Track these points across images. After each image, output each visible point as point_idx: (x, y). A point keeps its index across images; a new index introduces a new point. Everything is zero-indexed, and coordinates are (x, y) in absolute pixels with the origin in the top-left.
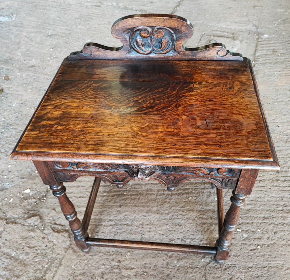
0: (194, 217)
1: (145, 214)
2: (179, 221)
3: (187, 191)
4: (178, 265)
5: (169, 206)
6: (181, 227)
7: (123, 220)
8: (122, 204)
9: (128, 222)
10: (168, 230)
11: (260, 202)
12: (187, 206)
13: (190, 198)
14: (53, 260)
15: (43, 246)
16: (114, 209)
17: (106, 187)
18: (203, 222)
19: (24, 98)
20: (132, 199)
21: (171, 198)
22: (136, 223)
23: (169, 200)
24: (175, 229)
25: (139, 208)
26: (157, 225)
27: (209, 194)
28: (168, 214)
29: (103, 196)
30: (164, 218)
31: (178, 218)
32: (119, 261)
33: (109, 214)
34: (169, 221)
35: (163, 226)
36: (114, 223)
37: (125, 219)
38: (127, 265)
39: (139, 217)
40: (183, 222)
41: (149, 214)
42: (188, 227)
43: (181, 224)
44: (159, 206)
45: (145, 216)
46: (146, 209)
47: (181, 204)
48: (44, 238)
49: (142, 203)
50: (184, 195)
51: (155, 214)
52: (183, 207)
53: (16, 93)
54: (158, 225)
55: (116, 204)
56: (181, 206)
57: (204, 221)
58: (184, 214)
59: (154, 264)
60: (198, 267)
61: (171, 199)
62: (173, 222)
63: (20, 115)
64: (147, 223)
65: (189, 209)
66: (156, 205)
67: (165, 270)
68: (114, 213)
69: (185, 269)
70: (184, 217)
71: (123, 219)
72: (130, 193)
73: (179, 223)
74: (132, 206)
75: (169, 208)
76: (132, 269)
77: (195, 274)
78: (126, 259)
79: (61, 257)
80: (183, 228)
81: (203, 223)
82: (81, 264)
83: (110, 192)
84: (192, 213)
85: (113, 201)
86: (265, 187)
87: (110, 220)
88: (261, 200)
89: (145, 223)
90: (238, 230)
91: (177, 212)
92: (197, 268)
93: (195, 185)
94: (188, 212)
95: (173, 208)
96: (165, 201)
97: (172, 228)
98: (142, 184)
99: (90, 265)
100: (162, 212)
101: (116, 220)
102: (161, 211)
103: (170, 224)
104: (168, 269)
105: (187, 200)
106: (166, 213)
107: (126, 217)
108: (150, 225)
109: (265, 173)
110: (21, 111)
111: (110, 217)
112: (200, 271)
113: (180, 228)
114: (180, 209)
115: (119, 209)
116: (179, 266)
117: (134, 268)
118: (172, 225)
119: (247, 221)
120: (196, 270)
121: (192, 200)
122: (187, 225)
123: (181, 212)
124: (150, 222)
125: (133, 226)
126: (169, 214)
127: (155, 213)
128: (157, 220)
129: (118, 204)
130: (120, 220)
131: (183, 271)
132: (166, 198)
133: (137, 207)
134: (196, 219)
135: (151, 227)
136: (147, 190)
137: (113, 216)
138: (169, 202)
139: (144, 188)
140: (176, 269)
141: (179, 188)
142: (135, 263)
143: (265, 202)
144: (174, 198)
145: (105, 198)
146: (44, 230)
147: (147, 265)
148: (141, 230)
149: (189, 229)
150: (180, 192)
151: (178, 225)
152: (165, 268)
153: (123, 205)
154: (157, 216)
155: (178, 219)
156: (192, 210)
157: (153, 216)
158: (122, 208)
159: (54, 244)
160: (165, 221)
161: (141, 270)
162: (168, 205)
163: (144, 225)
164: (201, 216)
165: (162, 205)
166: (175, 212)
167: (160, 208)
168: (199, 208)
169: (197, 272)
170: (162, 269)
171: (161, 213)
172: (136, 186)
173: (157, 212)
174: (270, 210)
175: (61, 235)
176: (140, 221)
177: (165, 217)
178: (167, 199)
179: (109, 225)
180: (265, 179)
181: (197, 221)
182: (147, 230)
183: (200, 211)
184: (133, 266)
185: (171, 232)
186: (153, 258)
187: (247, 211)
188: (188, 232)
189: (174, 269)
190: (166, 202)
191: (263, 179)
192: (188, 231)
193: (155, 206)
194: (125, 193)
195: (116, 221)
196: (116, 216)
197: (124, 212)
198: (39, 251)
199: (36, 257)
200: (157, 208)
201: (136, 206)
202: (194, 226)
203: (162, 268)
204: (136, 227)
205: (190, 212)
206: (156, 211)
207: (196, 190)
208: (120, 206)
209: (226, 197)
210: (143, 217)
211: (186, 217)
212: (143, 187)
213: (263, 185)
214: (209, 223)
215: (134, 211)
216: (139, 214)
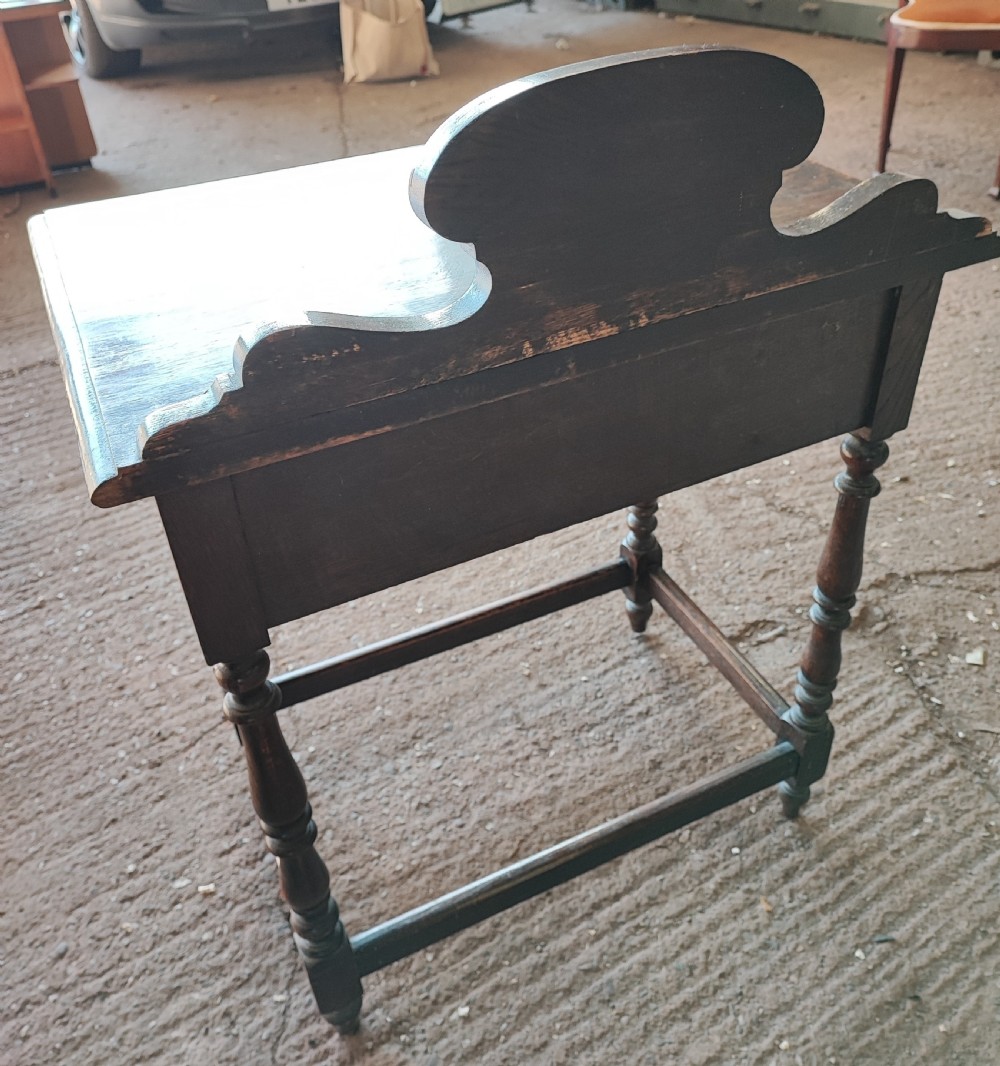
0: (383, 857)
1: (559, 782)
4: (378, 708)
5: (492, 850)
6: (414, 804)
7: (609, 733)
9: (591, 734)
12: (428, 882)
18: (348, 855)
24: (434, 789)
25: (591, 791)
28: (482, 823)
31: (442, 827)
34: (464, 803)
36: (628, 713)
37: (608, 738)
39: (569, 764)
40: (417, 822)
42: (392, 814)
43: (419, 812)
51: (524, 800)
52: (441, 871)
54: (492, 773)
55: (677, 763)
58: (427, 850)
59: (444, 684)
62: (450, 807)
64: (532, 761)
65: (414, 877)
68: (655, 737)
71: (612, 736)
73: (428, 814)
75: (492, 844)
77: (322, 712)
80: (407, 805)
81: (344, 852)
84: (399, 867)
89: (538, 759)
91: (454, 841)
92: (323, 727)
93: (438, 995)
94: (414, 863)
97: (445, 787)
100: (506, 820)
102: (514, 820)
103: (457, 793)
106: (490, 820)
107: (610, 746)
108: (517, 760)
114: (451, 861)
116: (374, 708)
118: (448, 793)
122: (399, 820)
123: (440, 848)
124: (525, 769)
125: (570, 734)
126: (480, 822)
128: (508, 786)
129: (667, 766)
133: (603, 790)
135: (511, 759)
137: (650, 728)
140: (379, 701)
141: (497, 940)
142: (496, 665)
149: (386, 811)
151: (427, 805)
154: (514, 797)
155: (439, 823)
158: (647, 761)
163: (535, 753)
165: (522, 841)
167: (520, 829)
171: (509, 814)
173: (521, 809)
175: (735, 625)
177: (484, 806)
179: (638, 702)
185: (440, 776)
186: (456, 695)
188: (385, 800)
193: (543, 823)
195: (630, 720)
197: (628, 753)
200: (534, 823)
202: (373, 827)
205: (406, 870)
206: (529, 813)
207: (419, 971)
208: (656, 765)
209: (282, 1008)
215: (598, 773)
216: (576, 771)
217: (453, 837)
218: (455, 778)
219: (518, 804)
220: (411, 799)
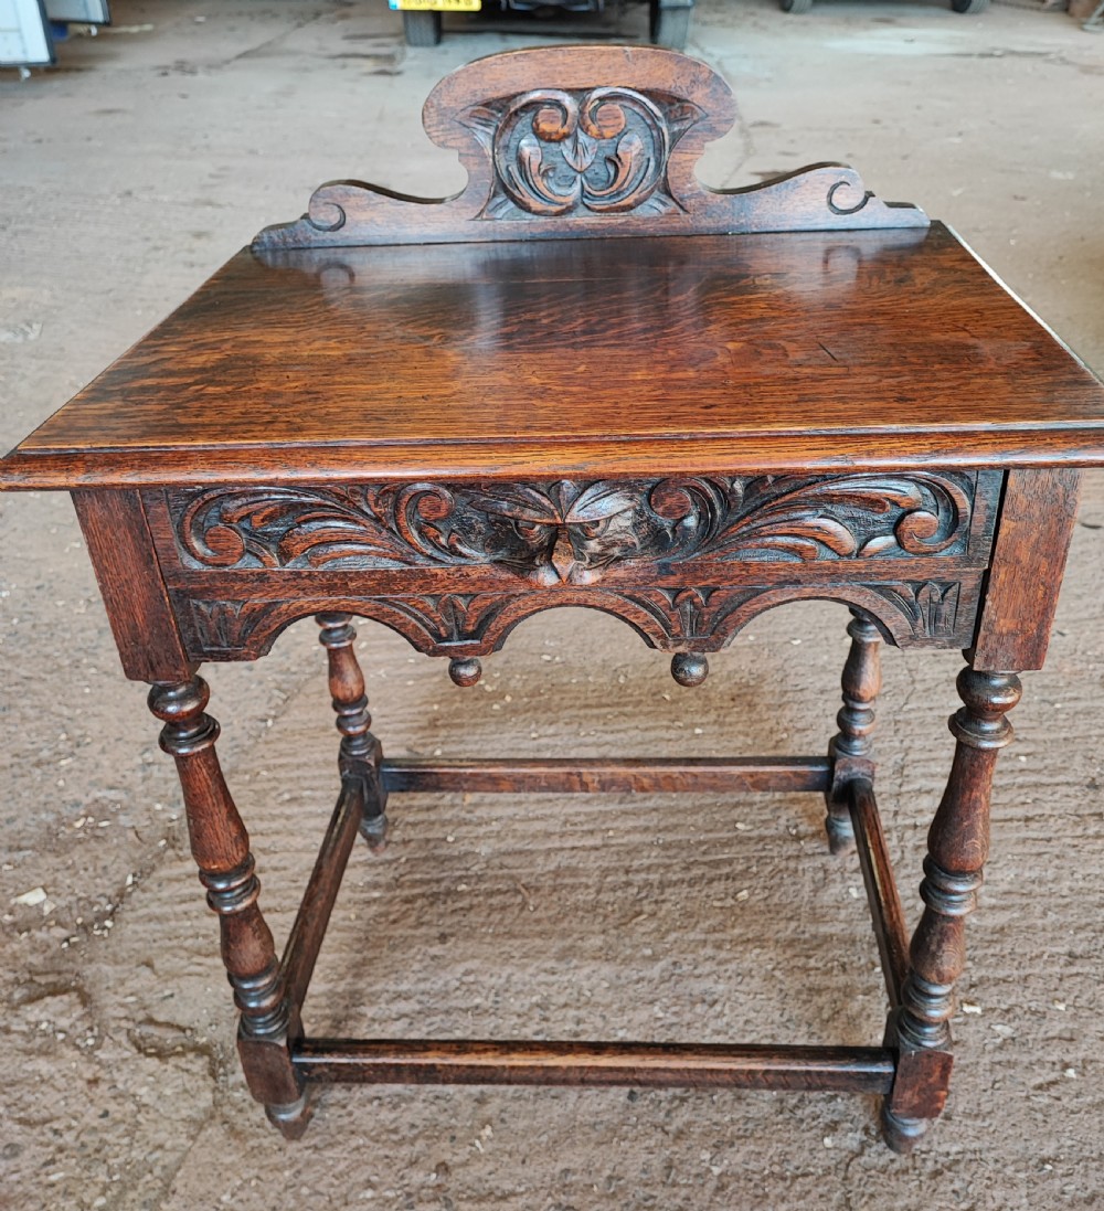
0: (770, 967)
1: (550, 964)
2: (707, 984)
3: (726, 870)
4: (716, 1170)
5: (657, 930)
6: (718, 1008)
7: (458, 993)
8: (448, 931)
9: (478, 1001)
10: (659, 1024)
11: (1043, 896)
12: (733, 927)
13: (744, 894)
14: (133, 1174)
15: (91, 1117)
16: (415, 950)
17: (381, 869)
18: (808, 985)
19: (51, 570)
20: (492, 909)
21: (663, 897)
22: (516, 1004)
23: (653, 906)
24: (688, 1017)
25: (525, 941)
26: (608, 1006)
27: (821, 875)
28: (654, 958)
29: (368, 903)
30: (635, 978)
31: (697, 972)
32: (442, 1168)
33: (393, 971)
34: (662, 986)
35: (634, 1009)
36: (418, 1007)
37: (464, 988)
38: (480, 1180)
39: (527, 978)
40: (721, 988)
41: (572, 965)
42: (745, 1008)
43: (716, 997)
44: (613, 932)
45: (554, 973)
46: (557, 945)
47: (707, 918)
48: (94, 1082)
49: (538, 921)
50: (715, 884)
51: (598, 962)
52: (715, 931)
53: (19, 555)
54: (615, 1006)
55: (423, 930)
56: (705, 925)
57: (816, 980)
58: (723, 955)
59: (607, 1172)
60: (812, 1174)
61: (663, 901)
62: (679, 990)
63: (28, 625)
64: (562, 1000)
65: (745, 938)
66: (597, 928)
67: (659, 1192)
68: (416, 966)
69: (752, 1184)
70: (723, 968)
71: (457, 989)
72: (483, 886)
73: (705, 992)
74: (495, 935)
75: (655, 934)
76: (504, 1198)
77: (801, 1204)
78: (476, 1156)
79: (170, 1158)
80: (727, 1011)
81: (810, 990)
82: (265, 1187)
83: (397, 883)
84: (758, 951)
85: (412, 920)
86: (1053, 843)
87: (399, 996)
88: (1043, 890)
89: (554, 1000)
90: (967, 1009)
91: (693, 952)
92: (805, 1175)
93: (757, 843)
94: (740, 948)
95: (672, 937)
96: (637, 908)
97: (675, 1013)
98: (531, 852)
99: (305, 1191)
100: (628, 952)
101: (423, 993)
102: (620, 948)
103: (664, 1000)
104: (675, 1190)
105: (730, 902)
106: (644, 958)
107: (471, 978)
108: (578, 1008)
109: (1040, 790)
110: (31, 613)
111: (398, 981)
112: (822, 1189)
113: (712, 1012)
114: (703, 937)
115: (437, 950)
116: (721, 1175)
117: (513, 1194)
118: (675, 1005)
119: (1001, 974)
120: (802, 1185)
121: (751, 903)
122: (742, 998)
123: (709, 951)
124: (576, 995)
125: (500, 1012)
126: (657, 960)
127: (594, 958)
128: (606, 985)
129: (434, 932)
130: (445, 995)
131: (741, 1192)
132: (641, 900)
133: (515, 937)
134: (778, 973)
135: (583, 1013)
136: (557, 873)
137: (413, 978)
138: (653, 915)
139: (545, 865)
140: (712, 1185)
141: (692, 859)
142: (519, 1170)
143: (1064, 897)
144: (673, 898)
145: (374, 909)
146: (98, 1047)
147: (572, 1178)
148: (536, 1028)
149: (752, 1015)
150: (696, 872)
151: (704, 1001)
152: (660, 1187)
153: (452, 935)
154: (607, 970)
155: (699, 976)
156: (760, 941)
157: (586, 971)
158: (449, 944)
159: (142, 1107)
160: (643, 988)
161: (550, 1200)
162: (653, 925)
163: (552, 1008)
164: (801, 962)
165: (625, 924)
166: (682, 952)
167: (618, 937)
168: (788, 930)
169: (809, 1192)
170: (642, 1192)
171: (622, 956)
172: (508, 861)
173: (606, 955)
174: (1089, 924)
175: (177, 1067)
176: (532, 992)
177: (641, 974)
178: (645, 902)
179: (395, 1014)
180: (1048, 812)
181: (781, 982)
182: (567, 1028)
183: (791, 943)
184: (508, 1186)
185: (674, 1029)
186: (599, 1144)
187: (992, 933)
188: (749, 1028)
189: (703, 1185)
190: (639, 914)
191: (1040, 812)
192: (747, 1022)
193: (593, 933)
194: (463, 887)
195: (424, 998)
196: (425, 980)
197: (459, 962)
198: (69, 1138)
199: (53, 1161)
200: (602, 937)
201: (511, 935)
202: (772, 1003)
203: (646, 1185)
204: (515, 1020)
205: (750, 946)
206: (601, 949)
207: (766, 864)
208: (443, 938)
210: (542, 977)
211: (732, 966)
212: (540, 860)
213: (1042, 835)
214: (839, 989)
215: (504, 956)
216: (524, 966)
217: (690, 957)
218: (660, 1019)
219: (607, 960)
220: (720, 1015)
